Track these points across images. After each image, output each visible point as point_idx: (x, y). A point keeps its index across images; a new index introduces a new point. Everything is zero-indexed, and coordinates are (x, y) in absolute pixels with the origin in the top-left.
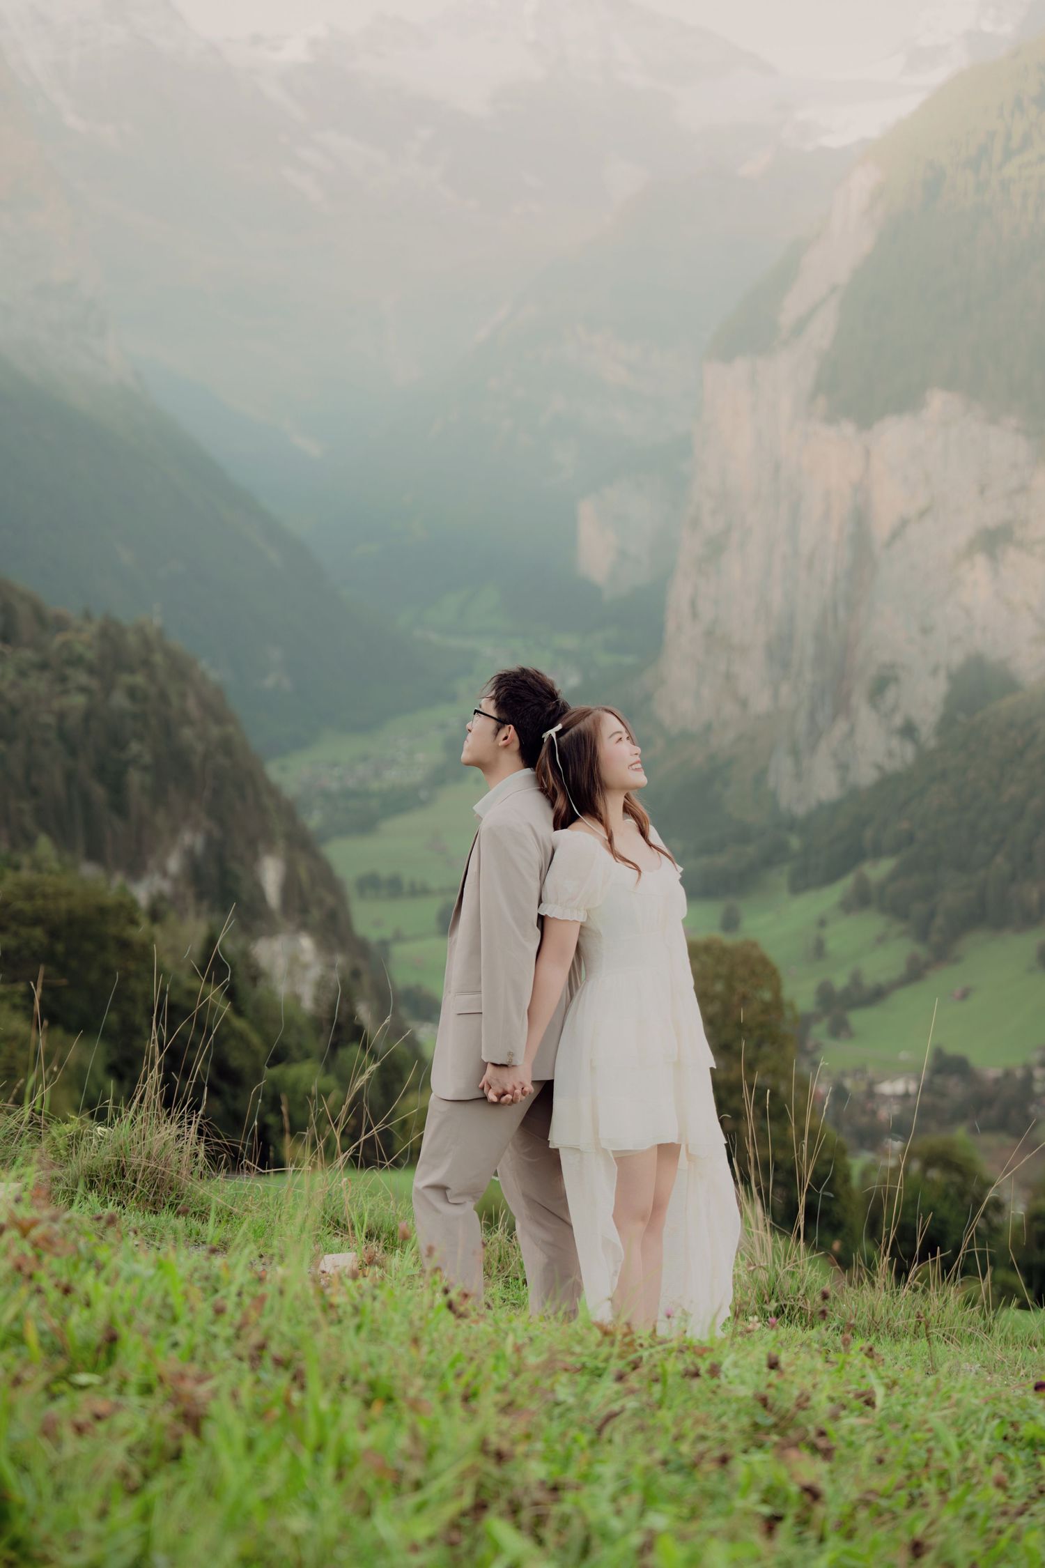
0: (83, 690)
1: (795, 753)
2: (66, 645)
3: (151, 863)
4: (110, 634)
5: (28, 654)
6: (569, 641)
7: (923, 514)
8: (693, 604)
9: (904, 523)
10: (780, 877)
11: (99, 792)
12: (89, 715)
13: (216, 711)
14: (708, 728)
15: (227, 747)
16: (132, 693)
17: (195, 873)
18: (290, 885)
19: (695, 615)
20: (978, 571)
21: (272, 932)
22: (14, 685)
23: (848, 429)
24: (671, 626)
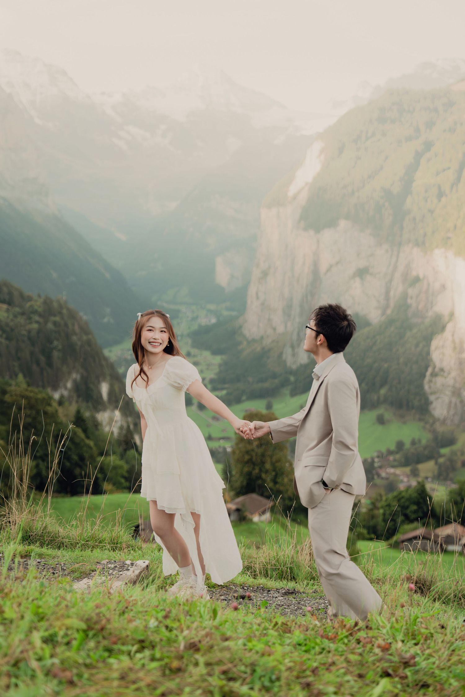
0: (37, 322)
1: (293, 347)
2: (31, 306)
3: (61, 384)
4: (47, 303)
5: (17, 309)
6: (212, 307)
7: (337, 263)
8: (257, 294)
9: (331, 266)
10: (286, 391)
11: (42, 359)
12: (39, 331)
13: (85, 330)
14: (262, 338)
15: (89, 343)
16: (55, 323)
17: (77, 388)
18: (111, 393)
19: (258, 298)
20: (357, 283)
21: (104, 410)
22: (12, 320)
23: (312, 233)
24: (249, 302)
